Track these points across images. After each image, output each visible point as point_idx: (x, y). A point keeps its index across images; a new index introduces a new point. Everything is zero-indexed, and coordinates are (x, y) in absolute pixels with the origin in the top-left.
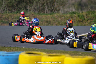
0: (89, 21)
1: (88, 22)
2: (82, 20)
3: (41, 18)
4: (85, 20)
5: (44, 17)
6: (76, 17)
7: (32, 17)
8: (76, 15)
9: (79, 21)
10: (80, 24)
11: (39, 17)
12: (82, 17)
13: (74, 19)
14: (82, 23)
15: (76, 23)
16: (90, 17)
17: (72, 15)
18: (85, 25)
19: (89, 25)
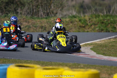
0: (93, 27)
1: (91, 28)
2: (84, 25)
3: (34, 23)
4: (89, 25)
5: (38, 22)
6: (77, 21)
7: (23, 22)
8: (77, 20)
9: (80, 26)
10: (81, 30)
11: (32, 22)
12: (84, 21)
13: (75, 25)
14: (84, 28)
15: (77, 29)
16: (93, 22)
17: (72, 19)
18: (88, 32)
19: (93, 31)
